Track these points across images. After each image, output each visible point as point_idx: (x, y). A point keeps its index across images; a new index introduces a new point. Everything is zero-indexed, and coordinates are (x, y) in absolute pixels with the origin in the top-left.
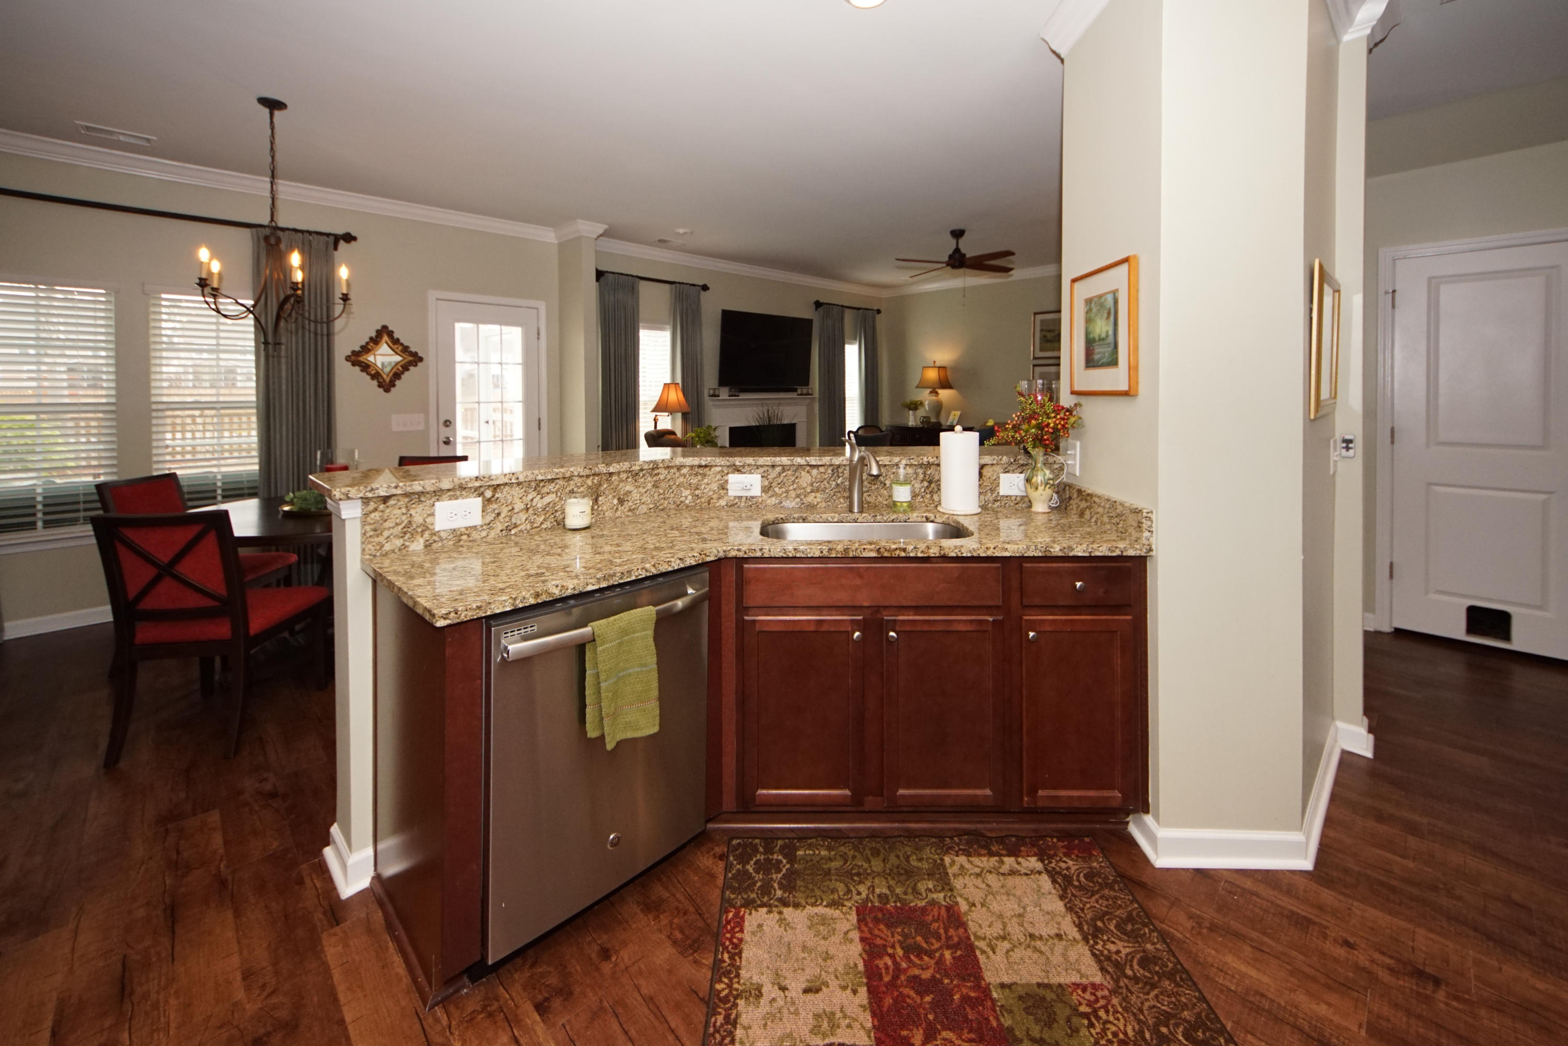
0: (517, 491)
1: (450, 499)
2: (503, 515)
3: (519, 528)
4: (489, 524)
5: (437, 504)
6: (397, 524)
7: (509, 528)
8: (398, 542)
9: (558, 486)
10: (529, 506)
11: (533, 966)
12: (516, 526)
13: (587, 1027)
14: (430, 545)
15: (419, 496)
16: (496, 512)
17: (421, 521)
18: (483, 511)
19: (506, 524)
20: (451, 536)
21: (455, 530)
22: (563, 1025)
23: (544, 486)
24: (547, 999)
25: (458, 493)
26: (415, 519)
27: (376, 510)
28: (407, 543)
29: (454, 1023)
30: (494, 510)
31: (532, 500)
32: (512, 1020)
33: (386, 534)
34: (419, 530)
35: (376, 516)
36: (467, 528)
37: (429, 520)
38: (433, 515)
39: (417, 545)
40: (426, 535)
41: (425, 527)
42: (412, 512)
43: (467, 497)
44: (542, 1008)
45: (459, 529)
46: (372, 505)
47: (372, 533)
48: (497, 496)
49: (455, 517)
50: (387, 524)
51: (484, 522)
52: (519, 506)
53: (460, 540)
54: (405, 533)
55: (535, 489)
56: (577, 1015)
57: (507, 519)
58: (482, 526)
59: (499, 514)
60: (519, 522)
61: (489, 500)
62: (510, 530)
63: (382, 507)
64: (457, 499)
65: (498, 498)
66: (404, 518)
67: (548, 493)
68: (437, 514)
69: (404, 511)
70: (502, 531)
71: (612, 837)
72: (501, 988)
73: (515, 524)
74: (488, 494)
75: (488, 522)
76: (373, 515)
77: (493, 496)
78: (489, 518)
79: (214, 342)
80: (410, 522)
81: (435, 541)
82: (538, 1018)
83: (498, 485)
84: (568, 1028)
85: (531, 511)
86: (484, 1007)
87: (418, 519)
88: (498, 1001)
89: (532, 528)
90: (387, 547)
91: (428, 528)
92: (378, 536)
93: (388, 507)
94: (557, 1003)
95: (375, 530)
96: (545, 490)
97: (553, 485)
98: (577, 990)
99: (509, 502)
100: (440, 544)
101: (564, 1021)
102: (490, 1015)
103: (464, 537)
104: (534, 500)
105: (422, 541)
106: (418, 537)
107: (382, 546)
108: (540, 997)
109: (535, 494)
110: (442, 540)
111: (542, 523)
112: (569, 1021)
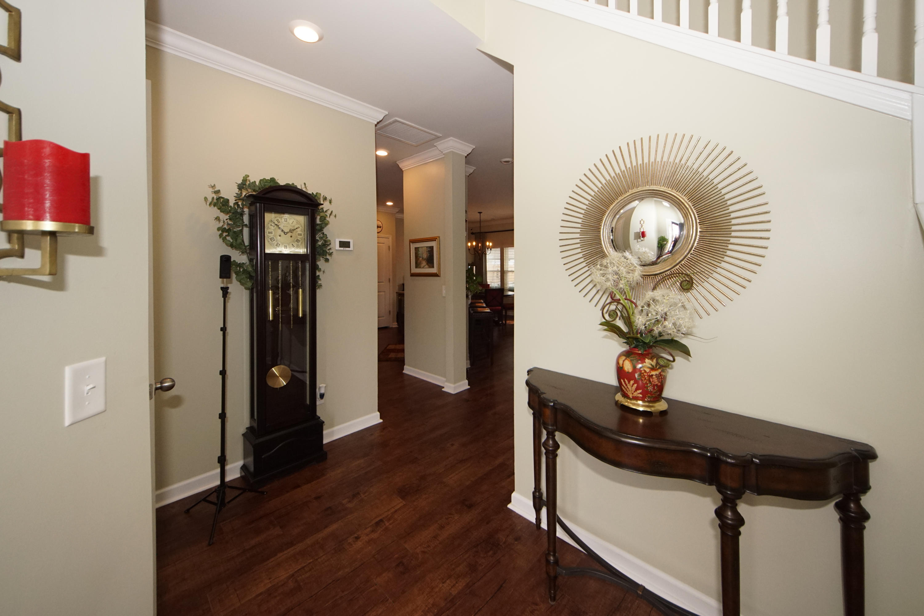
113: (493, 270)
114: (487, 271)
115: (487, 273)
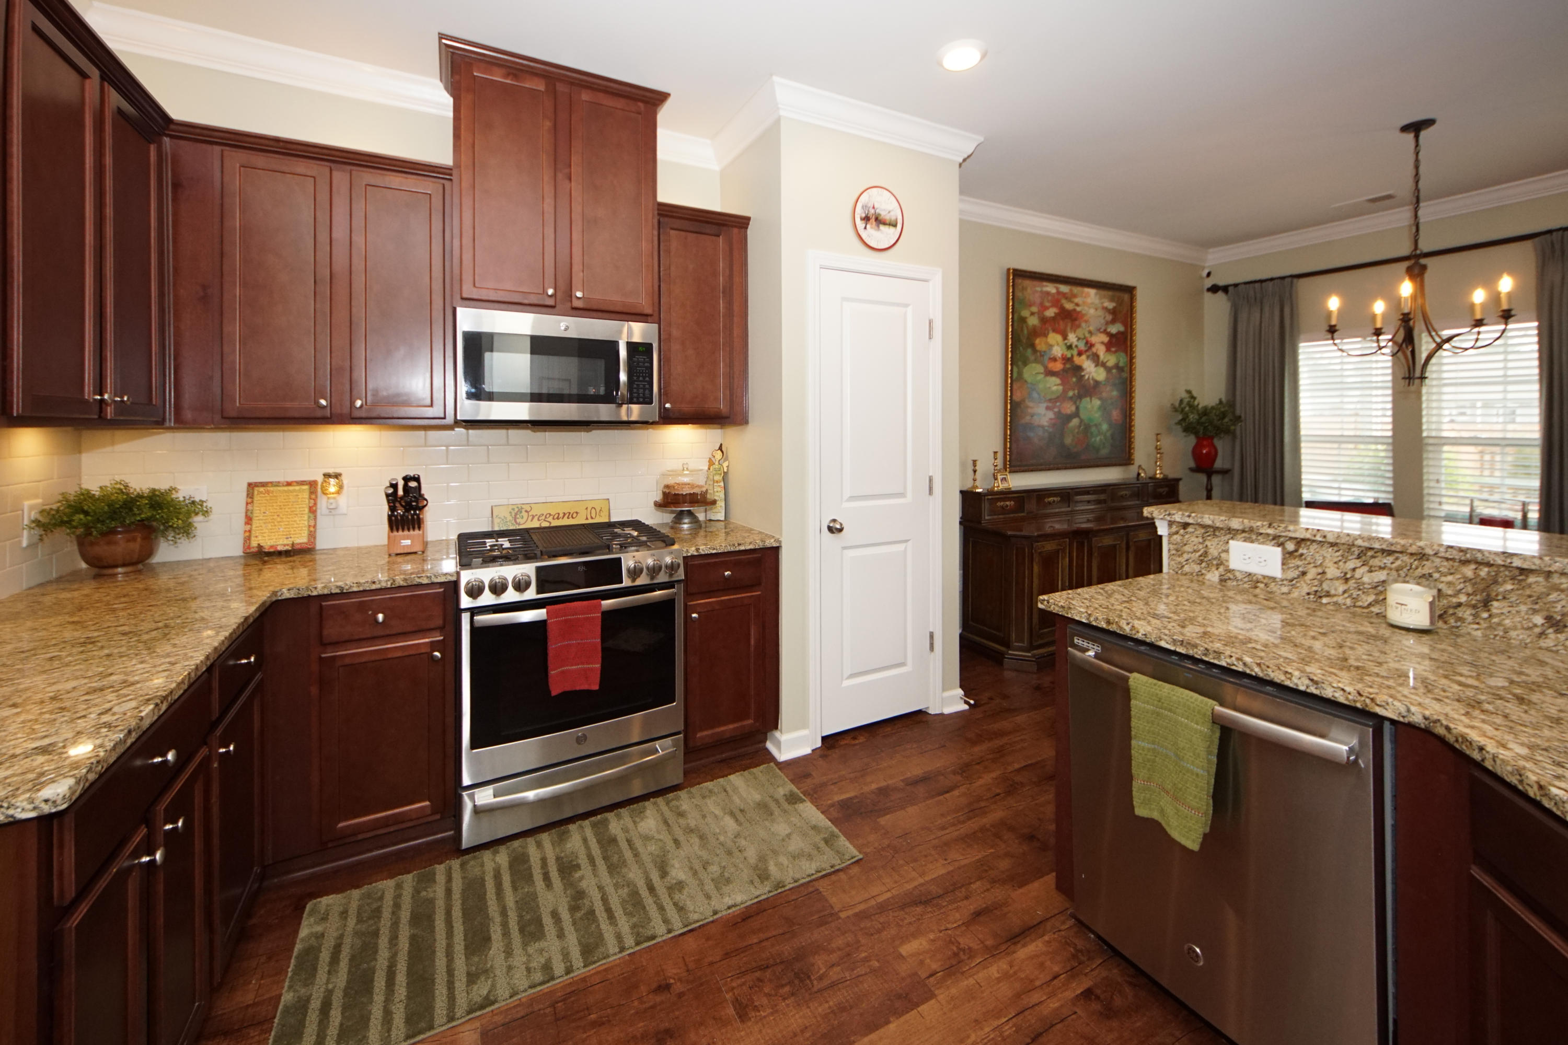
0: (1329, 552)
1: (1245, 541)
2: (1309, 576)
3: (1335, 599)
4: (1292, 581)
5: (1231, 542)
6: (1195, 551)
7: (1318, 594)
8: (1197, 568)
9: (1398, 563)
10: (1348, 576)
11: (1130, 983)
12: (1328, 595)
13: (1077, 1033)
14: (1225, 580)
15: (1214, 531)
16: (1301, 569)
17: (1215, 553)
18: (1283, 564)
19: (1315, 589)
20: (1246, 579)
21: (1250, 574)
22: (1075, 1013)
23: (1373, 557)
24: (1098, 998)
25: (1254, 537)
26: (1211, 551)
27: (1177, 533)
28: (1203, 571)
29: (1063, 933)
30: (1298, 567)
31: (1354, 570)
32: (1073, 973)
33: (1186, 556)
34: (1215, 562)
35: (1177, 538)
36: (1264, 577)
37: (1223, 555)
38: (1227, 551)
39: (1213, 576)
40: (1221, 569)
41: (1220, 563)
42: (1208, 543)
43: (1263, 543)
44: (1088, 994)
45: (1255, 575)
46: (1174, 529)
47: (1174, 552)
48: (1301, 551)
49: (1248, 561)
50: (1187, 548)
51: (1284, 577)
52: (1332, 572)
53: (1256, 587)
54: (1202, 561)
55: (1359, 557)
56: (1088, 1024)
57: (1316, 583)
58: (1282, 580)
59: (1304, 573)
60: (1333, 592)
61: (1291, 553)
62: (1320, 597)
63: (1182, 531)
64: (1252, 542)
65: (1302, 555)
66: (1201, 547)
67: (1381, 568)
68: (1231, 551)
69: (1201, 540)
70: (1308, 594)
71: (1198, 950)
72: (1101, 961)
73: (1328, 592)
74: (1290, 546)
75: (1289, 578)
76: (1175, 537)
77: (1296, 551)
78: (1292, 574)
79: (1501, 373)
80: (1206, 553)
81: (1230, 579)
82: (1079, 992)
83: (1303, 540)
84: (1074, 1016)
85: (1352, 583)
86: (1081, 951)
87: (1213, 552)
88: (1088, 959)
89: (1354, 606)
90: (1187, 569)
91: (1222, 564)
92: (1179, 556)
93: (1187, 533)
94: (1096, 1006)
95: (1177, 550)
96: (1376, 562)
97: (1391, 559)
98: (1115, 1024)
99: (1319, 563)
100: (1235, 583)
101: (1079, 1012)
102: (1074, 956)
103: (1262, 585)
104: (1358, 571)
105: (1217, 573)
106: (1214, 569)
107: (1183, 567)
108: (1098, 992)
109: (1358, 563)
110: (1236, 579)
111: (1370, 605)
112: (1080, 1017)
113: (1339, 433)
114: (1303, 439)
115: (1303, 445)
